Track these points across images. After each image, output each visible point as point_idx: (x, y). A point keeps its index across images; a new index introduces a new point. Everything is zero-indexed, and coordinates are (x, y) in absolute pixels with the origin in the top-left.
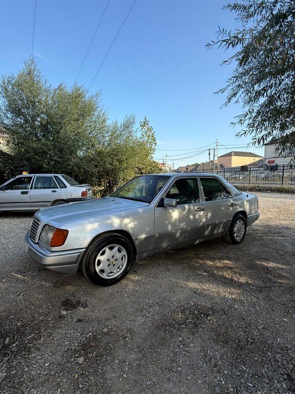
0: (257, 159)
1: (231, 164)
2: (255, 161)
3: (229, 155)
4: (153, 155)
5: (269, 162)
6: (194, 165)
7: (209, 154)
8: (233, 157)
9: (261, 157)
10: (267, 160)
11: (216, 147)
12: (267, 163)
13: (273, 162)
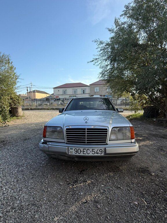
1: (35, 97)
2: (47, 96)
3: (34, 92)
7: (27, 90)
8: (36, 94)
9: (49, 94)
10: (55, 96)
11: (31, 87)
13: (58, 97)
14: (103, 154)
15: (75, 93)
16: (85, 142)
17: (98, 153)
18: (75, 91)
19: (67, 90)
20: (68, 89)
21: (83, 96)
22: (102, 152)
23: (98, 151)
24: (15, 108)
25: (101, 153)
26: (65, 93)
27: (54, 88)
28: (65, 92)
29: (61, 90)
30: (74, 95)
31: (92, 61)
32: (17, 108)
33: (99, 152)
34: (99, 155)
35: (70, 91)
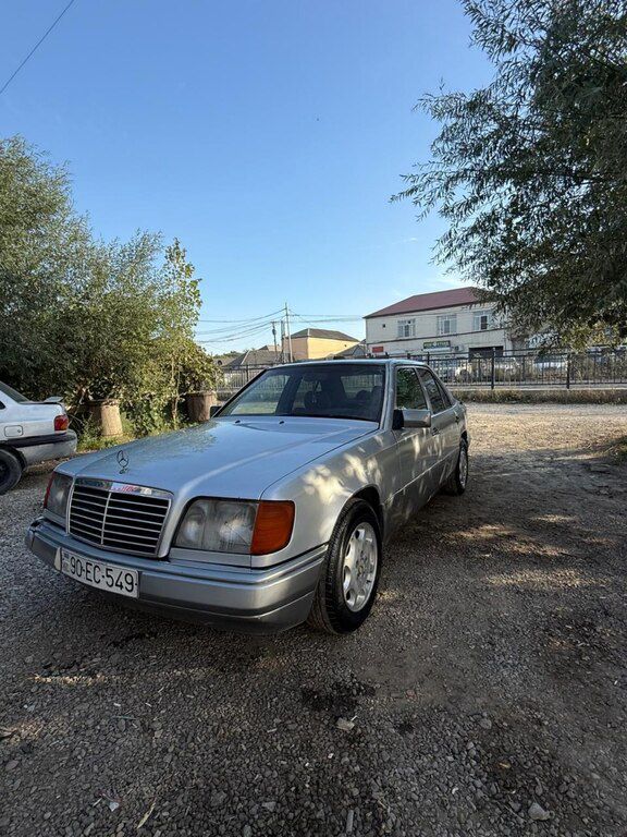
0: (351, 345)
1: (307, 353)
2: (348, 347)
3: (303, 335)
4: (193, 328)
5: (375, 350)
6: (229, 356)
7: (274, 332)
8: (311, 341)
9: (357, 341)
10: (371, 347)
11: (285, 319)
12: (371, 351)
13: (381, 349)
14: (134, 594)
15: (447, 330)
16: (98, 540)
17: (121, 586)
18: (447, 323)
19: (414, 320)
20: (417, 317)
21: (480, 340)
22: (132, 583)
23: (122, 580)
24: (197, 395)
25: (129, 587)
26: (406, 333)
27: (367, 318)
28: (407, 327)
29: (393, 322)
30: (443, 339)
31: (411, 191)
32: (202, 396)
33: (124, 584)
34: (124, 592)
35: (426, 324)
